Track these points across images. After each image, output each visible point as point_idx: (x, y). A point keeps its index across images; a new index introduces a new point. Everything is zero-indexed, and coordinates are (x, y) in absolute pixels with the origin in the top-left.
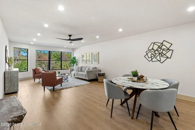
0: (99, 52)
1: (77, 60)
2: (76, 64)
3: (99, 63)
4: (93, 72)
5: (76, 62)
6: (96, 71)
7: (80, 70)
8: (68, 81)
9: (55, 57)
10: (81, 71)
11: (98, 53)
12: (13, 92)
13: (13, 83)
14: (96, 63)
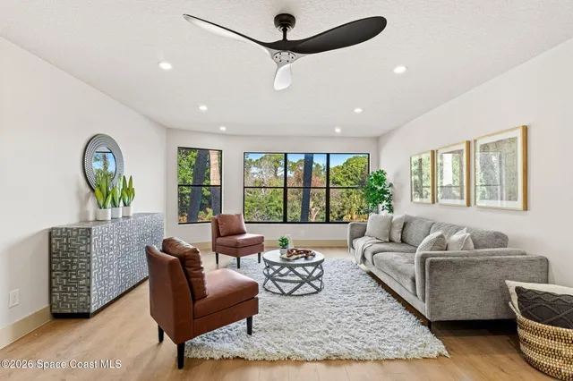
0: (525, 129)
1: (391, 185)
2: (385, 203)
3: (526, 208)
4: (476, 271)
5: (385, 192)
6: (499, 264)
7: (397, 236)
8: (319, 290)
9: (349, 177)
10: (403, 241)
11: (519, 134)
12: (75, 311)
13: (74, 277)
14: (498, 203)
